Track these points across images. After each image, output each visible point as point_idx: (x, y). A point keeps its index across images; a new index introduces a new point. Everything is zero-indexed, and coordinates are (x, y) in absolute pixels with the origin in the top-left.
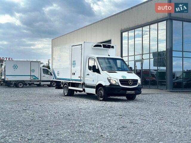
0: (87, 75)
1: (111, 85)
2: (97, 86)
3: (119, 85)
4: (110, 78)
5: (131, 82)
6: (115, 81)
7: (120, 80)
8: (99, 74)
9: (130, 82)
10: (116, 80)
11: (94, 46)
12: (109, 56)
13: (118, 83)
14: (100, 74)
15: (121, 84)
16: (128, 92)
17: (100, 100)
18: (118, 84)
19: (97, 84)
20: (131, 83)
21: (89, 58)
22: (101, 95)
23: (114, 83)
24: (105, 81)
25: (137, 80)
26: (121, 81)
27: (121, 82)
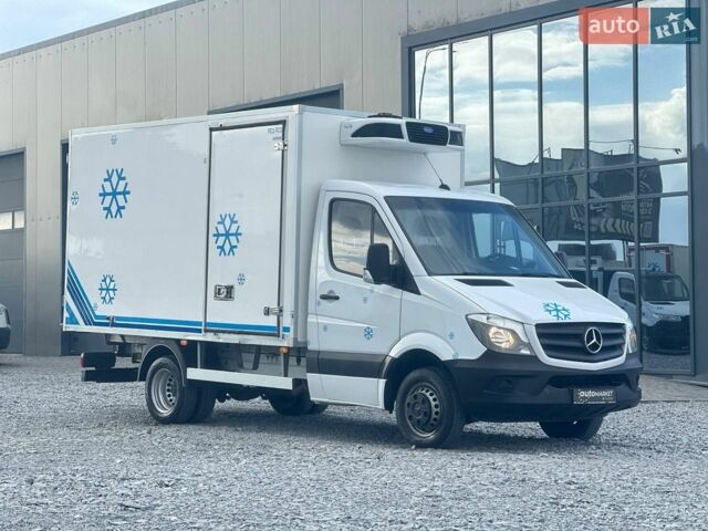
0: (324, 297)
1: (492, 354)
2: (394, 360)
3: (534, 359)
4: (483, 319)
5: (598, 339)
6: (513, 333)
7: (538, 326)
8: (408, 296)
9: (590, 338)
10: (518, 329)
11: (355, 134)
12: (444, 187)
13: (529, 346)
14: (418, 292)
15: (545, 347)
16: (583, 394)
17: (422, 446)
18: (527, 352)
19: (395, 353)
20: (595, 346)
21: (333, 202)
22: (428, 414)
23: (505, 342)
24: (452, 336)
25: (621, 326)
26: (545, 331)
27: (547, 341)
